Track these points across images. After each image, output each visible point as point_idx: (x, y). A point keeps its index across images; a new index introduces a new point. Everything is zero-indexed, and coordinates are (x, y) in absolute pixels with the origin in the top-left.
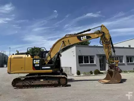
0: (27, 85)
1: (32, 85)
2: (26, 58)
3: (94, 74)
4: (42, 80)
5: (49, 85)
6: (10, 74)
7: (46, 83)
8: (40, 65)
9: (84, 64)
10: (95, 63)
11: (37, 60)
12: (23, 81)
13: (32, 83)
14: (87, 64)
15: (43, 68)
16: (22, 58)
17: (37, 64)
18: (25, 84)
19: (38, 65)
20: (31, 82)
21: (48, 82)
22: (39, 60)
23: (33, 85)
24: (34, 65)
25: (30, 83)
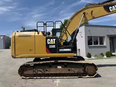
0: (40, 74)
1: (46, 74)
2: (36, 36)
3: (105, 57)
4: (59, 67)
5: (69, 75)
6: (15, 58)
7: (66, 71)
8: (56, 46)
9: (93, 45)
10: (105, 45)
11: (52, 40)
12: (34, 68)
13: (47, 70)
14: (96, 45)
15: (61, 50)
16: (30, 36)
17: (52, 45)
18: (37, 72)
19: (54, 46)
20: (45, 70)
21: (69, 70)
22: (54, 40)
23: (48, 74)
24: (47, 45)
25: (43, 71)
